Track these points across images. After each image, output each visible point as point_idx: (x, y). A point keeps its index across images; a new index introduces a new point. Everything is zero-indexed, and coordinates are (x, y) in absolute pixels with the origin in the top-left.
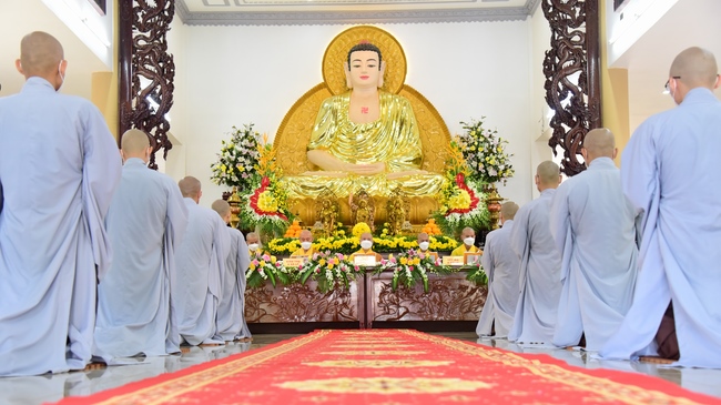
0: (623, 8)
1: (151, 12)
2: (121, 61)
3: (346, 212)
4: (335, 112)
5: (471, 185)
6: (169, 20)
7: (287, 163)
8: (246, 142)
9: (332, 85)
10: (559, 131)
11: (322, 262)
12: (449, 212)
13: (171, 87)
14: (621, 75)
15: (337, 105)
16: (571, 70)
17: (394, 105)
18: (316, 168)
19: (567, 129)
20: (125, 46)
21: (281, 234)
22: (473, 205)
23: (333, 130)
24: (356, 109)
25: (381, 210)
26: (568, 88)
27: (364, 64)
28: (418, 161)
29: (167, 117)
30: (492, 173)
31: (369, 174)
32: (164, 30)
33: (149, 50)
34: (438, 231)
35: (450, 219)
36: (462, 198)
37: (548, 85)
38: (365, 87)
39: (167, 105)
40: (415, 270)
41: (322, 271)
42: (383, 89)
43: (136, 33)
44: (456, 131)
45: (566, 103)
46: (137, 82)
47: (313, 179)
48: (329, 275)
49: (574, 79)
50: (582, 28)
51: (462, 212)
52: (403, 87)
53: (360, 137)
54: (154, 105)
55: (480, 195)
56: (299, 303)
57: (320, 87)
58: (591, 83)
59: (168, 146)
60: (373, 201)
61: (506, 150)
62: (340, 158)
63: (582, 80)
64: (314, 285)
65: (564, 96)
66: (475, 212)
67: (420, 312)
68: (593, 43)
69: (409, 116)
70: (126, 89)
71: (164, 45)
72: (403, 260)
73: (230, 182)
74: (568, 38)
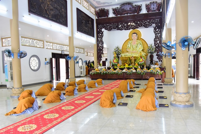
2: (97, 43)
4: (130, 43)
6: (103, 37)
8: (117, 48)
9: (130, 39)
12: (139, 62)
13: (103, 46)
16: (158, 41)
19: (157, 49)
20: (97, 40)
21: (117, 65)
22: (143, 61)
23: (130, 46)
24: (133, 43)
26: (157, 43)
27: (134, 36)
33: (100, 41)
36: (141, 60)
37: (154, 43)
38: (135, 39)
40: (130, 72)
43: (99, 39)
45: (157, 46)
48: (119, 73)
50: (160, 34)
51: (141, 62)
52: (141, 38)
53: (134, 47)
54: (101, 48)
57: (128, 39)
59: (103, 53)
62: (131, 50)
63: (159, 42)
68: (161, 37)
70: (98, 46)
71: (102, 40)
74: (157, 36)
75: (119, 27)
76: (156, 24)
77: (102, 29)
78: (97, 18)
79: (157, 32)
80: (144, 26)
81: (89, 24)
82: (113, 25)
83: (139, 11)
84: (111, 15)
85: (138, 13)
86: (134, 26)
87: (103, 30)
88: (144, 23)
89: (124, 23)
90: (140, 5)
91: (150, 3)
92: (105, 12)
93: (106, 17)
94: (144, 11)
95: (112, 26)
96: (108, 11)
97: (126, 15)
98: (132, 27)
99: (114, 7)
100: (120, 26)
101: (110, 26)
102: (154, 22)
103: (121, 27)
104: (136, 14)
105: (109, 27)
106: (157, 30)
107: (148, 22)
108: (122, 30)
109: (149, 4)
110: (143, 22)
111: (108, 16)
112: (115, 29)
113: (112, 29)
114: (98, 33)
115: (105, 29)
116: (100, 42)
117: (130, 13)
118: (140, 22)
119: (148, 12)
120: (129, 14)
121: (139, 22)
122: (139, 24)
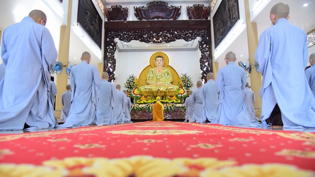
0: (217, 49)
1: (111, 49)
2: (104, 60)
3: (155, 94)
4: (152, 71)
5: (184, 88)
6: (115, 51)
7: (141, 83)
8: (132, 78)
9: (152, 65)
10: (203, 76)
11: (149, 105)
12: (179, 94)
13: (115, 66)
14: (217, 63)
15: (153, 70)
16: (206, 62)
17: (166, 70)
18: (148, 84)
19: (205, 75)
20: (105, 57)
21: (140, 99)
22: (184, 93)
23: (152, 75)
24: (157, 71)
25: (163, 94)
26: (205, 66)
27: (159, 61)
28: (172, 83)
29: (114, 72)
30: (189, 85)
31: (161, 86)
32: (114, 53)
33: (111, 57)
34: (176, 98)
35: (179, 96)
36: (182, 91)
37: (201, 65)
38: (159, 66)
39: (114, 70)
40: (170, 107)
41: (149, 107)
42: (164, 66)
43: (108, 54)
44: (181, 76)
46: (108, 65)
47: (147, 87)
48: (151, 108)
49: (206, 64)
50: (208, 53)
51: (181, 94)
52: (168, 66)
53: (158, 77)
54: (111, 70)
55: (185, 90)
56: (143, 115)
57: (149, 66)
58: (210, 65)
59: (114, 79)
60: (161, 92)
61: (192, 80)
62: (154, 82)
63: (208, 64)
64: (147, 111)
65: (204, 68)
66: (184, 94)
67: (172, 117)
68: (211, 56)
69: (170, 72)
70: (105, 66)
71: (114, 56)
72: (168, 105)
73: (128, 88)
74: (205, 55)
75: (144, 38)
76: (202, 37)
77: (114, 38)
78: (106, 21)
79: (204, 48)
80: (184, 38)
81: (96, 22)
82: (133, 33)
83: (176, 15)
84: (132, 17)
85: (175, 18)
86: (169, 38)
87: (117, 40)
88: (184, 35)
89: (152, 32)
90: (179, 7)
91: (194, 5)
92: (122, 11)
93: (123, 20)
94: (184, 17)
95: (131, 35)
96: (126, 10)
97: (156, 20)
98: (165, 38)
99: (138, 6)
100: (146, 36)
101: (128, 35)
102: (199, 34)
103: (146, 38)
104: (172, 19)
105: (126, 37)
106: (204, 46)
107: (190, 33)
108: (148, 42)
109: (192, 7)
110: (182, 32)
111: (126, 19)
112: (136, 40)
113: (131, 39)
114: (107, 44)
115: (120, 39)
116: (109, 59)
117: (162, 18)
118: (178, 32)
119: (189, 18)
120: (160, 19)
121: (176, 33)
122: (176, 35)
